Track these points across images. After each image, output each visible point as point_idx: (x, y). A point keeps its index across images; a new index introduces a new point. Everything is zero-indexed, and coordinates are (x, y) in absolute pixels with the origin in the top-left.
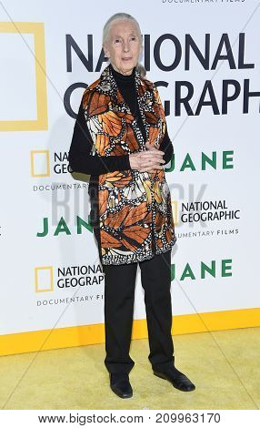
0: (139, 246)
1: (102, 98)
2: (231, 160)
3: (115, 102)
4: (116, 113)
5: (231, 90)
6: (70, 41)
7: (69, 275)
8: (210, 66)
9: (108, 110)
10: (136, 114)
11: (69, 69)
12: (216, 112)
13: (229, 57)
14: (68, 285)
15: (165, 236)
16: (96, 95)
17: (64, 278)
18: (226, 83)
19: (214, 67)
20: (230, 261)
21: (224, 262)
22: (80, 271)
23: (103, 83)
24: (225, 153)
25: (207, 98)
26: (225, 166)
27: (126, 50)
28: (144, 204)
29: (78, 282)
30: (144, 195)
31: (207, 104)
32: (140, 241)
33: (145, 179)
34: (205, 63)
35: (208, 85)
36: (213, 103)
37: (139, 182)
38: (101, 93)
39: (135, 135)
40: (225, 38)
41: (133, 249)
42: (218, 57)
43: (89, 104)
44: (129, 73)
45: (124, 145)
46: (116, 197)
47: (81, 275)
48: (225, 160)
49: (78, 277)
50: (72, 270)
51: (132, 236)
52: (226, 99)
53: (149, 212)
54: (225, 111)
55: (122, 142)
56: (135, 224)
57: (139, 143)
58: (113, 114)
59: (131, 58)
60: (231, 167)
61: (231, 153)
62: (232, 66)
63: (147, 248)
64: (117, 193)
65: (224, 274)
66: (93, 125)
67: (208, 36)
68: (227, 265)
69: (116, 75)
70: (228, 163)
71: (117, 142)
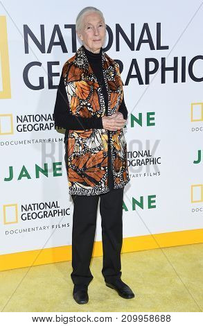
0: (97, 183)
1: (77, 70)
2: (153, 119)
3: (87, 74)
4: (87, 82)
5: (152, 66)
6: (27, 30)
7: (30, 210)
8: (135, 48)
9: (80, 80)
10: (101, 82)
11: (27, 52)
12: (141, 83)
13: (150, 41)
14: (30, 218)
15: (122, 175)
16: (73, 67)
17: (27, 213)
18: (147, 61)
19: (138, 49)
20: (155, 196)
21: (150, 197)
22: (39, 206)
23: (78, 59)
24: (149, 114)
25: (134, 73)
26: (149, 124)
27: (97, 34)
28: (101, 152)
29: (37, 215)
30: (101, 146)
31: (134, 76)
32: (98, 180)
33: (102, 133)
34: (131, 46)
35: (134, 62)
36: (138, 76)
37: (98, 135)
38: (76, 66)
39: (99, 99)
40: (146, 26)
41: (92, 185)
42: (141, 41)
43: (67, 74)
44: (97, 52)
45: (90, 107)
46: (80, 145)
47: (40, 210)
48: (149, 119)
49: (37, 212)
50: (32, 206)
51: (92, 175)
52: (148, 73)
53: (105, 158)
54: (147, 82)
55: (89, 104)
56: (94, 167)
57: (100, 105)
58: (85, 83)
59: (100, 40)
60: (153, 124)
61: (153, 113)
62: (152, 48)
63: (103, 185)
64: (81, 142)
65: (150, 207)
66: (70, 89)
67: (133, 25)
68: (152, 199)
69: (88, 53)
70: (151, 122)
71: (84, 104)
